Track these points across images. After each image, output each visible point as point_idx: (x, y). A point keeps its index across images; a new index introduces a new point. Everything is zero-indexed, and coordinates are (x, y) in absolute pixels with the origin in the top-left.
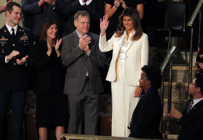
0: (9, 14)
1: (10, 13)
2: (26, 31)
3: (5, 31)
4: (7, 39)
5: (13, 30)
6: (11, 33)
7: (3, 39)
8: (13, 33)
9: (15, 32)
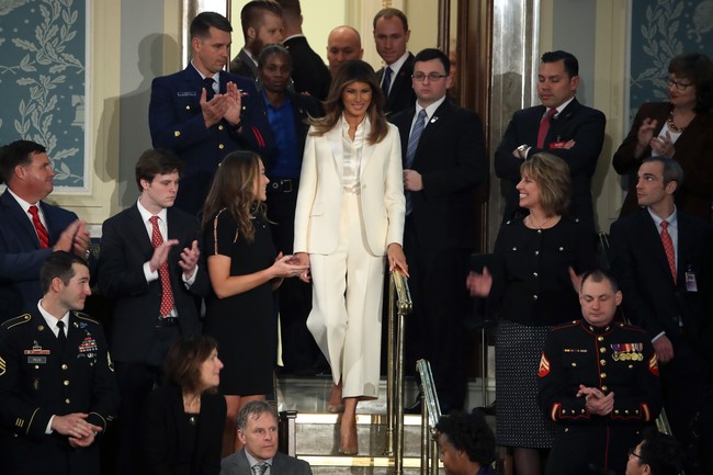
0: (62, 286)
1: (66, 284)
2: (90, 327)
3: (42, 328)
4: (48, 352)
5: (60, 324)
6: (56, 331)
7: (37, 349)
8: (61, 332)
9: (66, 330)
